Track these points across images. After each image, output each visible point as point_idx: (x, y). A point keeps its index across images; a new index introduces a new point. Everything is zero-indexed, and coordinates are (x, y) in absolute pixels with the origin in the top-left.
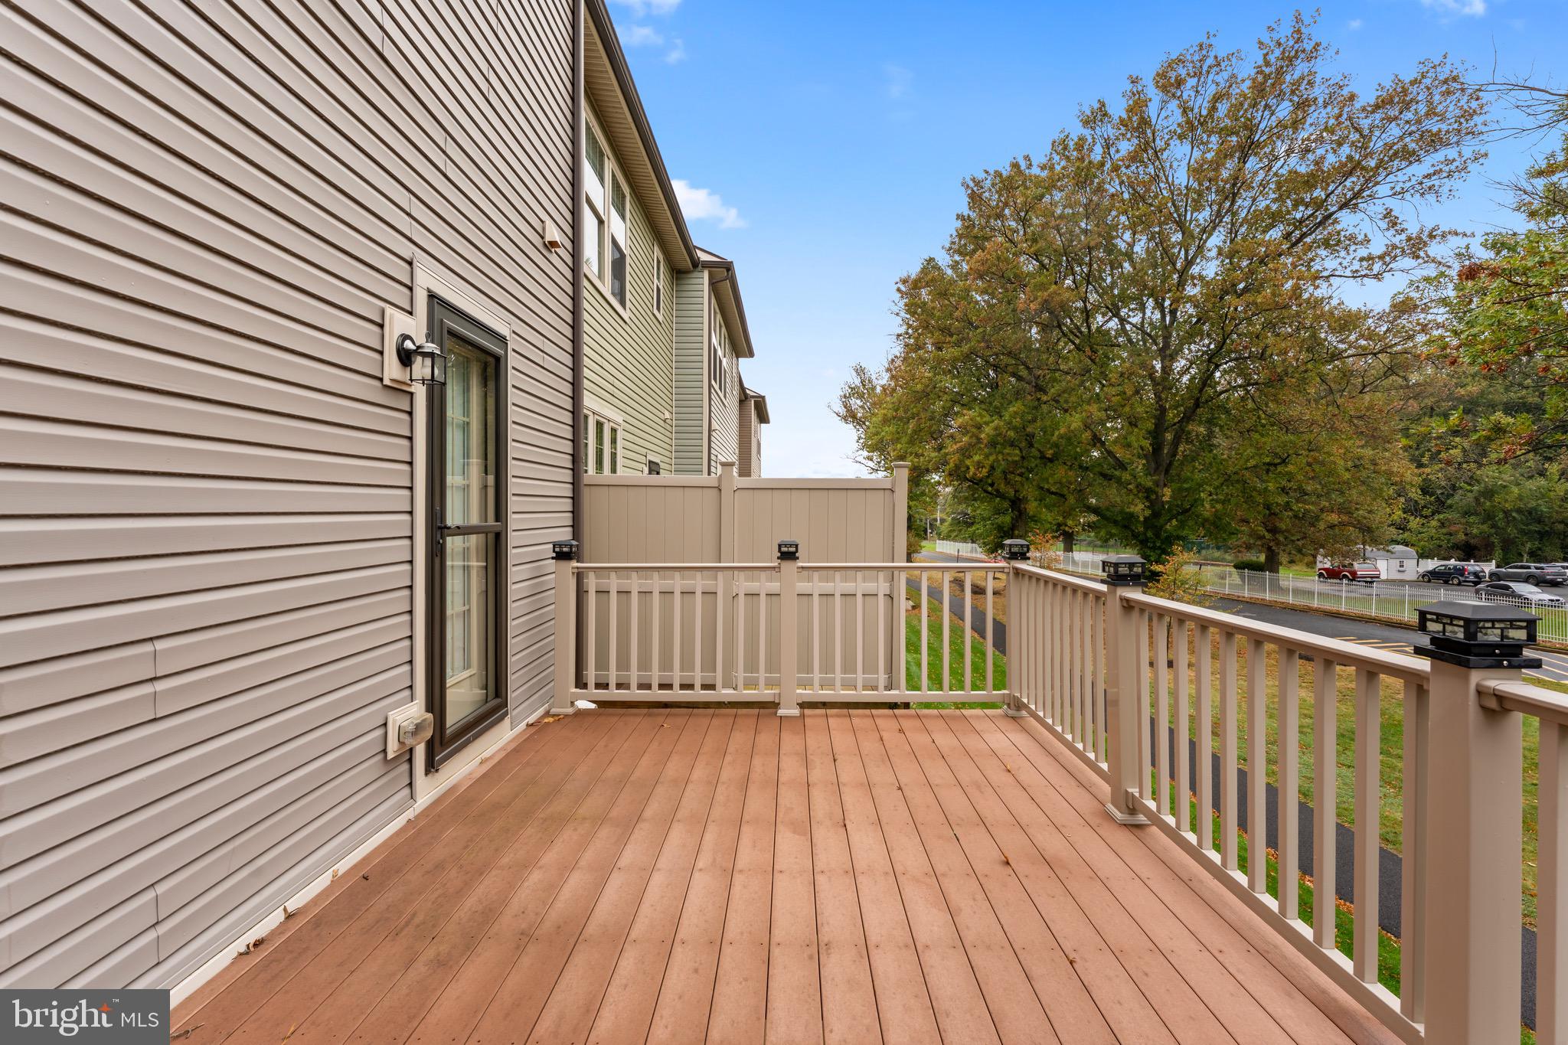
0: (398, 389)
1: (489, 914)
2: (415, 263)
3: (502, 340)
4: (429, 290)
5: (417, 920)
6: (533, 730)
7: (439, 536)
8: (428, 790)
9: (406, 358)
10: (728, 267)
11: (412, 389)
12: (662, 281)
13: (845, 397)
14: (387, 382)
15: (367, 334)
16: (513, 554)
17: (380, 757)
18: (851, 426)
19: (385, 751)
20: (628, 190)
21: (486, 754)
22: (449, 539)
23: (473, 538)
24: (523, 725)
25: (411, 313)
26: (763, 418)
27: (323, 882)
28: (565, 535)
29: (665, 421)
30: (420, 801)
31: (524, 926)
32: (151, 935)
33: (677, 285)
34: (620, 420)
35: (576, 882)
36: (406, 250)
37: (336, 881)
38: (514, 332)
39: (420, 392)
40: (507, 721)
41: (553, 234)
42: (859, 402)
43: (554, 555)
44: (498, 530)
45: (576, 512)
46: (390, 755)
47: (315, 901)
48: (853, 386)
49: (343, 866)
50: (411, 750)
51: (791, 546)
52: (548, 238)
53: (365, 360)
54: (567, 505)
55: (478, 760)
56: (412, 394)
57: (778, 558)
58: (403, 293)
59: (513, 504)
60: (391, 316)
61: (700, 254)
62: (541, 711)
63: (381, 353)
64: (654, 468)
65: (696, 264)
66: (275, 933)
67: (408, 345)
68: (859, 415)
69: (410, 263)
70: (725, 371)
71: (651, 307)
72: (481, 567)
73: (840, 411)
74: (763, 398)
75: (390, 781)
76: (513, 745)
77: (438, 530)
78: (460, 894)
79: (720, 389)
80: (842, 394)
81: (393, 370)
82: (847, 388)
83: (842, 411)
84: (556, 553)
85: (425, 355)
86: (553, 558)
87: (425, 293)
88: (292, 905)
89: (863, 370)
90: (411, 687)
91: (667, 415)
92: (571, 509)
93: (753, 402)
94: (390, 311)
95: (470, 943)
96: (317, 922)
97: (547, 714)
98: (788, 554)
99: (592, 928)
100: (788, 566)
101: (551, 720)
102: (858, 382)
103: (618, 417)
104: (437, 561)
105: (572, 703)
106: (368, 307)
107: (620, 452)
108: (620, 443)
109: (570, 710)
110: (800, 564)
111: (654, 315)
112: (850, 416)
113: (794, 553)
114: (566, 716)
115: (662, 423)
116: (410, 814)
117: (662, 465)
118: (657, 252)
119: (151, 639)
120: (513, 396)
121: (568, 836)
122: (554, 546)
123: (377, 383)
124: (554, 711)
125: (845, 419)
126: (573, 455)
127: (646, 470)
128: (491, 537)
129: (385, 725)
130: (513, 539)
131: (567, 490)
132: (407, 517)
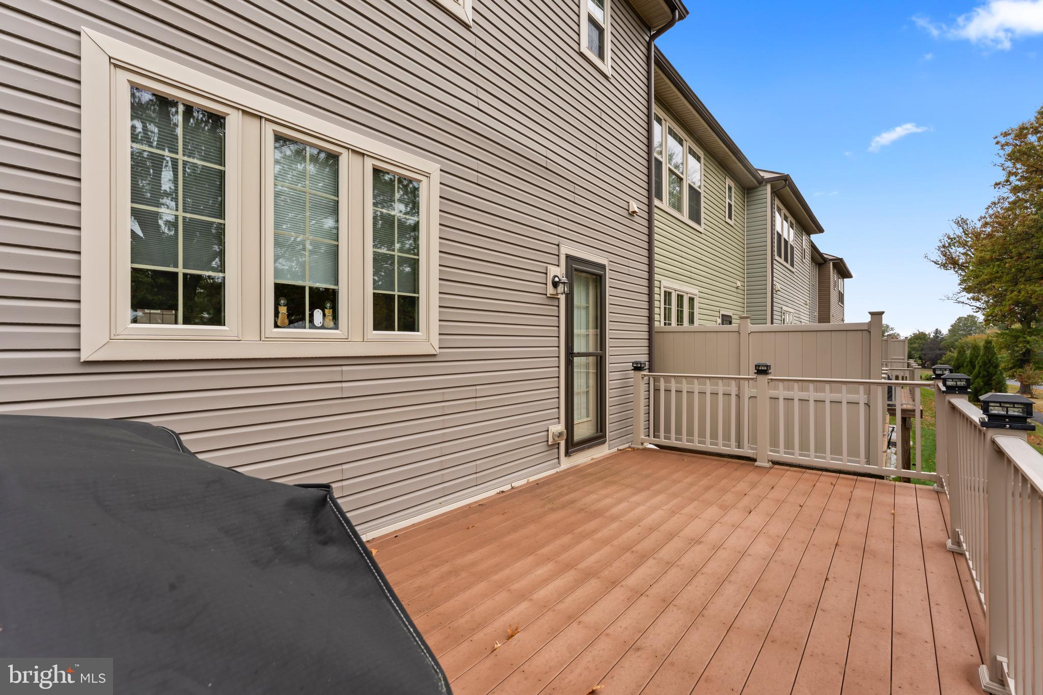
0: (554, 298)
1: (573, 502)
2: (561, 245)
3: (603, 267)
4: (566, 254)
5: (549, 498)
6: (620, 452)
7: (570, 357)
8: (566, 463)
9: (555, 285)
10: (786, 179)
11: (559, 297)
12: (733, 198)
13: (944, 246)
14: (548, 295)
15: (540, 277)
16: (609, 367)
17: (546, 443)
18: (952, 271)
19: (548, 441)
20: (702, 153)
21: (595, 457)
22: (575, 358)
23: (591, 358)
24: (615, 449)
25: (558, 266)
26: (844, 273)
27: (524, 482)
28: (644, 358)
29: (737, 288)
30: (562, 466)
31: (583, 508)
32: (474, 476)
33: (747, 198)
34: (696, 292)
35: (608, 501)
36: (556, 240)
37: (528, 483)
38: (610, 261)
39: (562, 298)
40: (606, 445)
41: (634, 206)
42: (961, 250)
43: (633, 368)
44: (601, 355)
45: (650, 347)
46: (550, 443)
47: (521, 486)
48: (952, 237)
49: (532, 479)
50: (559, 444)
51: (763, 366)
52: (631, 210)
53: (539, 288)
54: (646, 343)
55: (591, 458)
56: (559, 298)
57: (755, 373)
58: (555, 258)
59: (608, 342)
60: (550, 269)
61: (762, 174)
62: (627, 445)
63: (546, 284)
64: (727, 320)
65: (762, 182)
66: (507, 491)
67: (557, 279)
68: (961, 261)
69: (558, 245)
70: (792, 247)
71: (723, 218)
72: (595, 372)
73: (939, 259)
74: (841, 260)
75: (548, 454)
76: (608, 456)
77: (570, 355)
78: (566, 495)
79: (786, 260)
80: (941, 245)
81: (550, 290)
82: (946, 239)
83: (941, 259)
84: (634, 367)
85: (562, 283)
86: (632, 370)
87: (565, 256)
88: (515, 484)
89: (965, 221)
90: (558, 418)
91: (739, 284)
92: (648, 345)
93: (831, 264)
94: (550, 267)
95: (563, 507)
96: (520, 491)
97: (630, 447)
98: (762, 370)
99: (607, 514)
100: (763, 379)
101: (630, 449)
102: (959, 232)
103: (693, 290)
104: (570, 367)
105: (642, 444)
106: (540, 267)
107: (696, 311)
108: (696, 305)
109: (641, 447)
110: (770, 377)
111: (726, 222)
112: (951, 262)
113: (767, 370)
114: (638, 449)
115: (735, 290)
116: (558, 470)
117: (733, 317)
118: (729, 182)
119: (475, 385)
120: (608, 291)
121: (614, 488)
122: (633, 363)
123: (545, 296)
124: (633, 446)
125: (944, 266)
126: (649, 317)
127: (719, 321)
128: (599, 358)
129: (548, 431)
130: (608, 359)
131: (645, 335)
132: (557, 349)
